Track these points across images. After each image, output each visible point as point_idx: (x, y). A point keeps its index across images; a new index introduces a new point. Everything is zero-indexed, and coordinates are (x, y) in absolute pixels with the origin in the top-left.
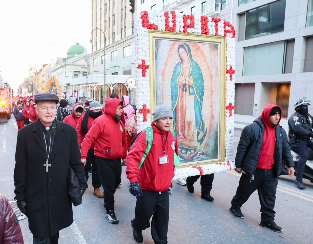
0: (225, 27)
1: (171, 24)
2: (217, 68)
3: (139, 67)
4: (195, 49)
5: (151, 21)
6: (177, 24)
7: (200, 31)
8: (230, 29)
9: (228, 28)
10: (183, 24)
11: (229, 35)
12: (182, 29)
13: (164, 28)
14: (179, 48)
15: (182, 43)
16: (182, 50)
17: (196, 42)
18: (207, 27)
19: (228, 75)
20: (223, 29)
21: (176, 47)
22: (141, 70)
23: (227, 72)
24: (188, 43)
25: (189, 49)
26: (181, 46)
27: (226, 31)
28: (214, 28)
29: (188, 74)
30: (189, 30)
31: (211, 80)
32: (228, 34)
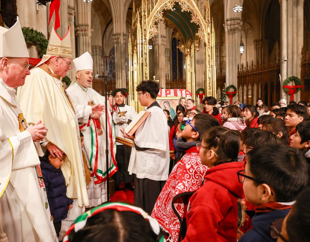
0: (186, 93)
4: (172, 103)
6: (162, 93)
7: (173, 95)
10: (165, 93)
12: (165, 95)
14: (164, 103)
15: (165, 101)
16: (165, 104)
17: (172, 100)
18: (177, 93)
20: (185, 93)
21: (163, 102)
24: (168, 101)
25: (169, 103)
26: (165, 102)
27: (186, 94)
28: (180, 93)
30: (168, 95)
32: (187, 95)
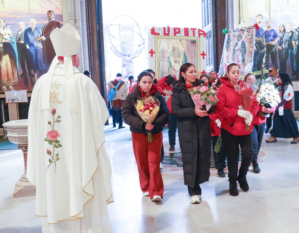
1: (167, 32)
2: (196, 52)
3: (149, 52)
5: (156, 32)
8: (202, 33)
9: (201, 32)
11: (202, 36)
13: (163, 34)
19: (202, 56)
22: (150, 54)
23: (201, 54)
29: (177, 55)
31: (192, 59)
